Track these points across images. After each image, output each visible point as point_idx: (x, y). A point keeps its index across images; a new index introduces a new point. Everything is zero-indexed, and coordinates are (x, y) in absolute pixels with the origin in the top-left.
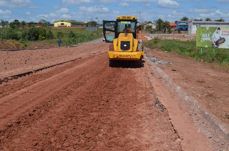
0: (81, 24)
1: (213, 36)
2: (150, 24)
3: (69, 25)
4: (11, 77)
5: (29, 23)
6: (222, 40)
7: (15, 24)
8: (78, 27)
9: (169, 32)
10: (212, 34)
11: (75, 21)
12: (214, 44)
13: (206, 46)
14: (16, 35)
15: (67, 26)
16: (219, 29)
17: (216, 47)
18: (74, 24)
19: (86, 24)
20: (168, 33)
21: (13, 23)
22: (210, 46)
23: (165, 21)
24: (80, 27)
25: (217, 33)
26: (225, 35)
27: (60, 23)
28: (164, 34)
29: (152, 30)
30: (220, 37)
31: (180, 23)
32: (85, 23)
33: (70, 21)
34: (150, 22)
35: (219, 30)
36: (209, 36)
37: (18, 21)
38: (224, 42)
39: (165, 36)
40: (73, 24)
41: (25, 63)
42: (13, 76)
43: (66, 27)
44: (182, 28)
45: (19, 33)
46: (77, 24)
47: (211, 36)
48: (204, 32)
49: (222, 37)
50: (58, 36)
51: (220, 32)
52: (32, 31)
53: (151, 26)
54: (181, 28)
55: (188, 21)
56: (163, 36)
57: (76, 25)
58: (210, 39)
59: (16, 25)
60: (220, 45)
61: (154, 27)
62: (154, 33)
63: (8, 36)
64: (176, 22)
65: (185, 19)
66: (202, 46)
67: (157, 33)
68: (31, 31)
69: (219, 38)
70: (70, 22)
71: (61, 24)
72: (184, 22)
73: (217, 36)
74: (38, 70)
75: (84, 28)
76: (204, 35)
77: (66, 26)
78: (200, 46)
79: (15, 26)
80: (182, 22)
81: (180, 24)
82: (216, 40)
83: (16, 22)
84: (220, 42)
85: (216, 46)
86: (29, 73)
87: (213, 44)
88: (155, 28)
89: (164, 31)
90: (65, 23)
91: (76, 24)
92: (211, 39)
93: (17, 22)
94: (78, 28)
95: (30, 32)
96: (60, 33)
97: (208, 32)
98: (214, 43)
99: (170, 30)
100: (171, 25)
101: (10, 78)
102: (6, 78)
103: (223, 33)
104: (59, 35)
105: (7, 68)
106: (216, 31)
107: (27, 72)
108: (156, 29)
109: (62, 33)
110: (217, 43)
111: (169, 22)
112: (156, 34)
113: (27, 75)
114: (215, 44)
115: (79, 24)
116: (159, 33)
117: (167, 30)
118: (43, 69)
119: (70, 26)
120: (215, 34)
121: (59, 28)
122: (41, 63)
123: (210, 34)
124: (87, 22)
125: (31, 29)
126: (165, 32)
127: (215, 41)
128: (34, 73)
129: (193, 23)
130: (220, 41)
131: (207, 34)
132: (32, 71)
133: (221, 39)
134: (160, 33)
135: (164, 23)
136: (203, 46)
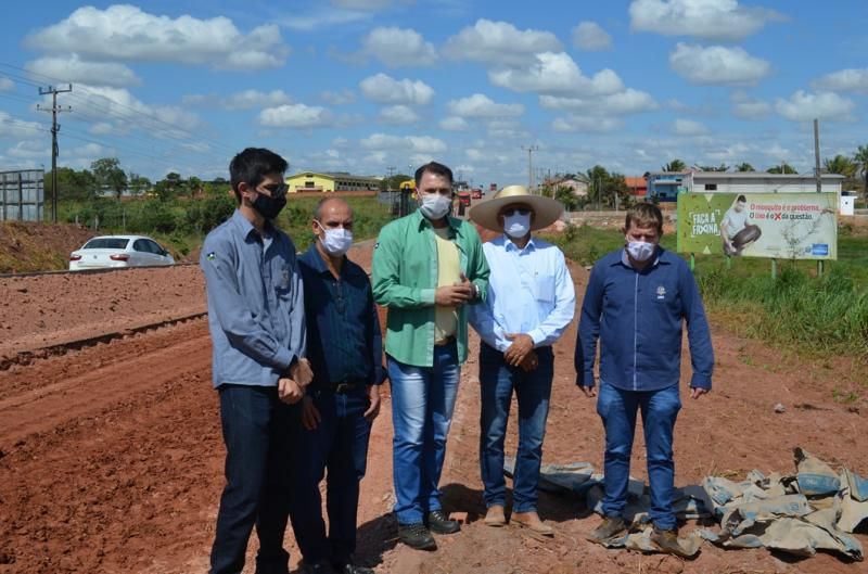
0: (367, 184)
1: (725, 221)
2: (570, 183)
3: (328, 185)
4: (42, 351)
5: (212, 183)
6: (752, 233)
7: (168, 187)
8: (356, 194)
9: (623, 207)
10: (723, 213)
11: (347, 174)
12: (730, 243)
13: (707, 251)
14: (169, 217)
15: (325, 190)
16: (742, 198)
17: (735, 254)
18: (345, 184)
19: (382, 182)
20: (620, 210)
21: (164, 182)
22: (717, 251)
23: (614, 174)
24: (362, 192)
25: (737, 211)
26: (762, 216)
27: (302, 182)
28: (610, 213)
29: (575, 202)
30: (746, 224)
31: (658, 177)
32: (377, 181)
33: (332, 174)
34: (570, 177)
35: (741, 203)
36: (713, 219)
37: (178, 176)
38: (756, 238)
39: (612, 217)
40: (341, 184)
41: (112, 309)
42: (52, 348)
43: (319, 194)
44: (664, 195)
45: (179, 212)
46: (354, 184)
47: (719, 219)
48: (698, 210)
49: (751, 222)
50: (291, 221)
51: (746, 207)
52: (215, 207)
53: (571, 189)
54: (661, 194)
55: (683, 172)
56: (603, 218)
57: (350, 188)
58: (716, 230)
59: (171, 189)
60: (745, 245)
61: (581, 191)
62: (578, 207)
63: (146, 223)
64: (647, 175)
65: (676, 166)
66: (693, 251)
67: (588, 209)
68: (212, 205)
69: (744, 227)
70: (332, 179)
71: (307, 183)
72: (671, 177)
73: (735, 221)
74: (143, 330)
75: (372, 197)
76: (698, 218)
77: (320, 191)
78: (688, 250)
79: (169, 192)
80: (665, 177)
81: (657, 181)
82: (733, 232)
83: (174, 181)
84: (746, 238)
85: (734, 250)
86: (107, 339)
87: (726, 246)
88: (583, 194)
89: (611, 204)
90: (319, 182)
91: (350, 184)
92: (719, 228)
93: (176, 180)
94: (356, 197)
95: (209, 208)
96: (298, 211)
97: (709, 209)
98: (727, 240)
99: (626, 199)
100: (630, 184)
101: (38, 353)
102: (24, 353)
103: (755, 211)
104: (294, 218)
105: (46, 323)
106: (734, 205)
107: (102, 334)
108: (586, 198)
109: (305, 211)
110: (738, 241)
111: (623, 177)
112: (585, 213)
113: (99, 344)
114: (733, 244)
115: (359, 185)
116: (594, 209)
117: (618, 200)
118: (162, 325)
119: (333, 190)
120: (731, 214)
121: (300, 195)
122: (167, 308)
123: (716, 214)
124: (381, 179)
125: (211, 202)
126: (611, 206)
127: (733, 236)
128: (125, 337)
129: (695, 179)
130: (745, 235)
131: (707, 215)
132: (122, 331)
133: (748, 228)
134: (599, 210)
135: (611, 180)
136: (696, 250)
